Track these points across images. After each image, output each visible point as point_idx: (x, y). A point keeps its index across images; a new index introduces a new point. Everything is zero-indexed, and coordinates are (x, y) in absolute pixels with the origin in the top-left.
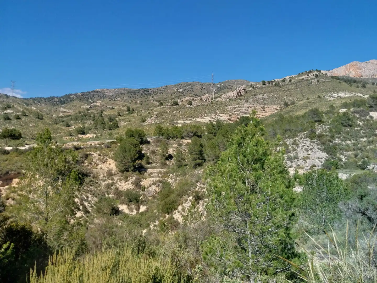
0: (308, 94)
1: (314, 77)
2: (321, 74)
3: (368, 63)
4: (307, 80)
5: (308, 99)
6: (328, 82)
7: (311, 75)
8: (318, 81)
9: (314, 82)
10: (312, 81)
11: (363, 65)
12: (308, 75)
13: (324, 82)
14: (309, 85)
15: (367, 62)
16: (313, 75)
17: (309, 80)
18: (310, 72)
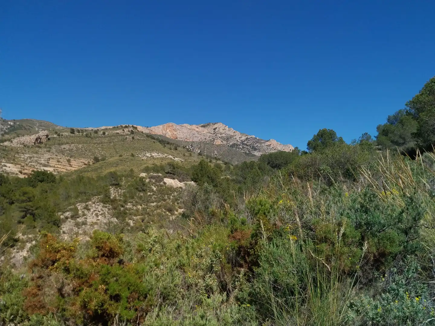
0: (122, 150)
1: (129, 133)
2: (136, 131)
4: (122, 135)
5: (121, 156)
6: (143, 140)
7: (126, 130)
8: (133, 138)
9: (129, 138)
10: (128, 137)
11: (178, 127)
12: (123, 130)
13: (138, 139)
14: (123, 141)
15: (182, 125)
16: (129, 131)
17: (124, 136)
18: (126, 127)
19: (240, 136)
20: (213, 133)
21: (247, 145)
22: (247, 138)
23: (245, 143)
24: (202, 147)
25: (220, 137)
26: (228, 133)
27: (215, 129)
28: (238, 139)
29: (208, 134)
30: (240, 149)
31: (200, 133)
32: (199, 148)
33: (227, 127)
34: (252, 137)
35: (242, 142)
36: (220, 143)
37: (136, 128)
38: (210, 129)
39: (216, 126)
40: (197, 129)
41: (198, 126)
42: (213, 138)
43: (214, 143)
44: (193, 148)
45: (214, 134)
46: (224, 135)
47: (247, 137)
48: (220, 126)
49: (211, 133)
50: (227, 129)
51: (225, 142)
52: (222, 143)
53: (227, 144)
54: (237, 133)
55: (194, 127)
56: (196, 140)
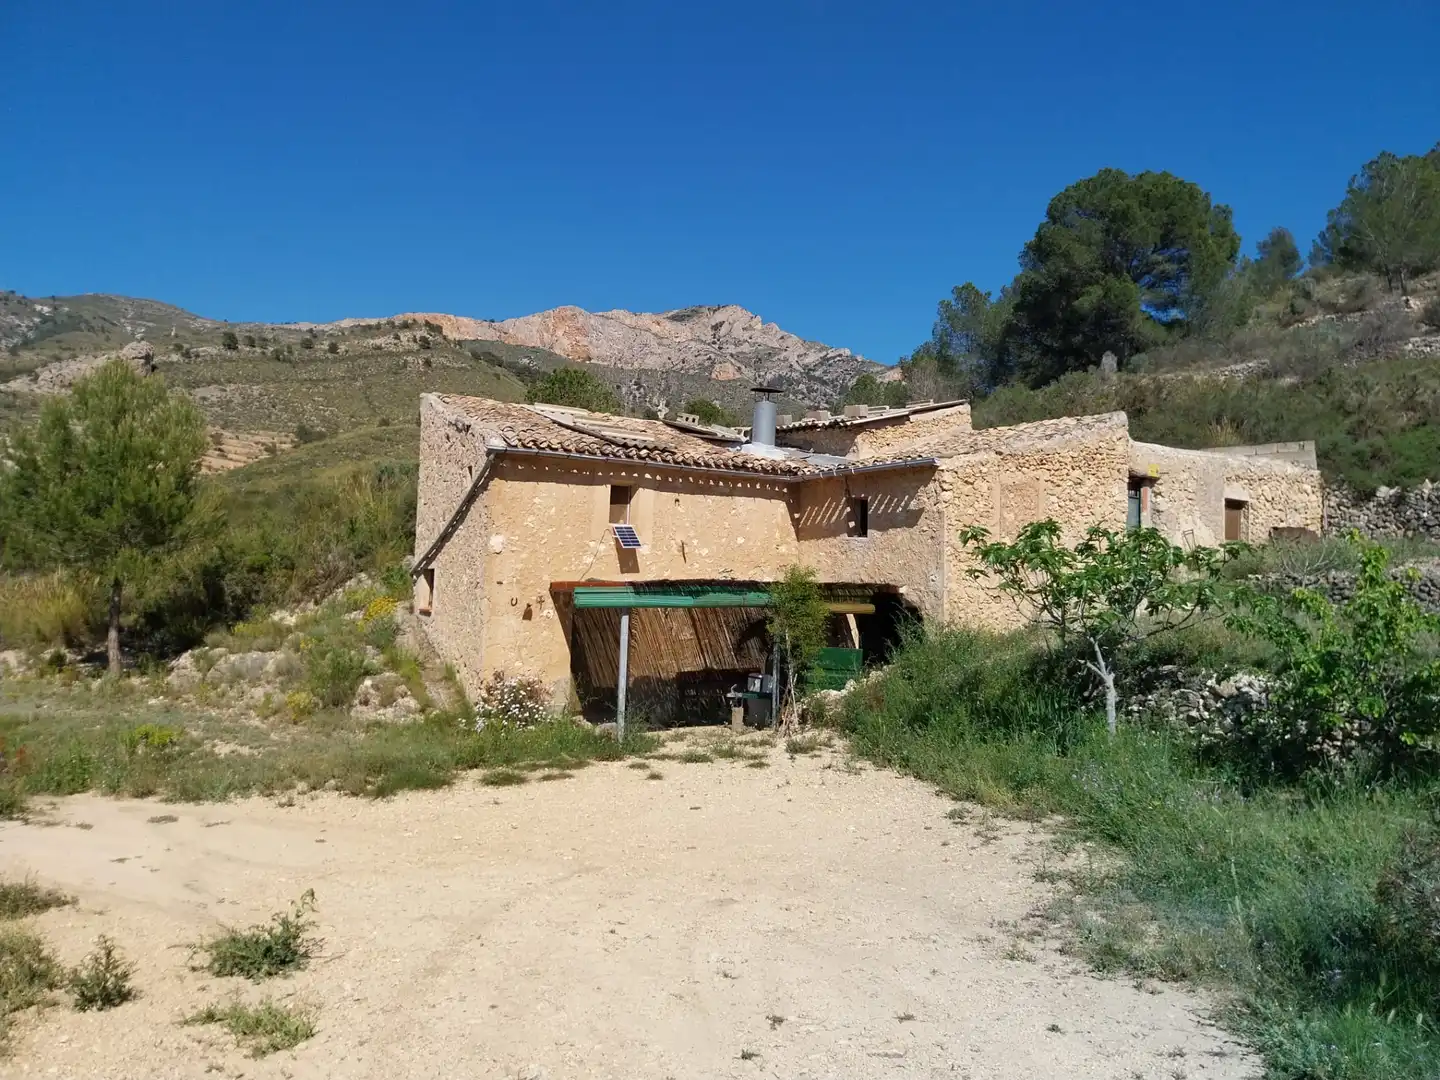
0: (390, 402)
1: (416, 347)
2: (439, 339)
3: (607, 318)
4: (390, 354)
5: (385, 423)
6: (460, 369)
7: (405, 336)
8: (428, 363)
9: (416, 362)
10: (410, 359)
11: (592, 322)
12: (397, 337)
13: (445, 368)
14: (395, 373)
15: (605, 314)
16: (415, 341)
17: (398, 355)
18: (406, 326)
19: (802, 351)
20: (710, 339)
21: (824, 383)
22: (825, 359)
23: (817, 374)
24: (674, 389)
25: (732, 355)
26: (759, 340)
27: (716, 327)
28: (793, 360)
29: (693, 344)
30: (801, 396)
31: (665, 341)
32: (662, 393)
33: (759, 318)
34: (840, 355)
35: (808, 371)
36: (731, 377)
37: (438, 329)
38: (701, 328)
39: (719, 317)
40: (656, 328)
41: (660, 318)
42: (710, 359)
43: (713, 376)
44: (642, 390)
45: (714, 343)
46: (746, 348)
47: (825, 353)
48: (735, 318)
49: (704, 342)
50: (759, 326)
51: (748, 373)
52: (738, 376)
53: (755, 380)
54: (789, 342)
55: (646, 319)
56: (651, 362)
